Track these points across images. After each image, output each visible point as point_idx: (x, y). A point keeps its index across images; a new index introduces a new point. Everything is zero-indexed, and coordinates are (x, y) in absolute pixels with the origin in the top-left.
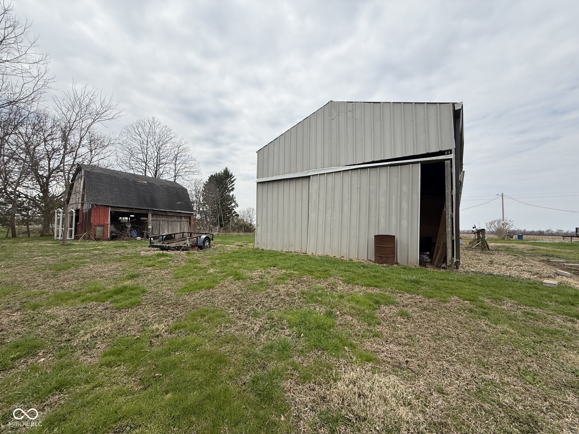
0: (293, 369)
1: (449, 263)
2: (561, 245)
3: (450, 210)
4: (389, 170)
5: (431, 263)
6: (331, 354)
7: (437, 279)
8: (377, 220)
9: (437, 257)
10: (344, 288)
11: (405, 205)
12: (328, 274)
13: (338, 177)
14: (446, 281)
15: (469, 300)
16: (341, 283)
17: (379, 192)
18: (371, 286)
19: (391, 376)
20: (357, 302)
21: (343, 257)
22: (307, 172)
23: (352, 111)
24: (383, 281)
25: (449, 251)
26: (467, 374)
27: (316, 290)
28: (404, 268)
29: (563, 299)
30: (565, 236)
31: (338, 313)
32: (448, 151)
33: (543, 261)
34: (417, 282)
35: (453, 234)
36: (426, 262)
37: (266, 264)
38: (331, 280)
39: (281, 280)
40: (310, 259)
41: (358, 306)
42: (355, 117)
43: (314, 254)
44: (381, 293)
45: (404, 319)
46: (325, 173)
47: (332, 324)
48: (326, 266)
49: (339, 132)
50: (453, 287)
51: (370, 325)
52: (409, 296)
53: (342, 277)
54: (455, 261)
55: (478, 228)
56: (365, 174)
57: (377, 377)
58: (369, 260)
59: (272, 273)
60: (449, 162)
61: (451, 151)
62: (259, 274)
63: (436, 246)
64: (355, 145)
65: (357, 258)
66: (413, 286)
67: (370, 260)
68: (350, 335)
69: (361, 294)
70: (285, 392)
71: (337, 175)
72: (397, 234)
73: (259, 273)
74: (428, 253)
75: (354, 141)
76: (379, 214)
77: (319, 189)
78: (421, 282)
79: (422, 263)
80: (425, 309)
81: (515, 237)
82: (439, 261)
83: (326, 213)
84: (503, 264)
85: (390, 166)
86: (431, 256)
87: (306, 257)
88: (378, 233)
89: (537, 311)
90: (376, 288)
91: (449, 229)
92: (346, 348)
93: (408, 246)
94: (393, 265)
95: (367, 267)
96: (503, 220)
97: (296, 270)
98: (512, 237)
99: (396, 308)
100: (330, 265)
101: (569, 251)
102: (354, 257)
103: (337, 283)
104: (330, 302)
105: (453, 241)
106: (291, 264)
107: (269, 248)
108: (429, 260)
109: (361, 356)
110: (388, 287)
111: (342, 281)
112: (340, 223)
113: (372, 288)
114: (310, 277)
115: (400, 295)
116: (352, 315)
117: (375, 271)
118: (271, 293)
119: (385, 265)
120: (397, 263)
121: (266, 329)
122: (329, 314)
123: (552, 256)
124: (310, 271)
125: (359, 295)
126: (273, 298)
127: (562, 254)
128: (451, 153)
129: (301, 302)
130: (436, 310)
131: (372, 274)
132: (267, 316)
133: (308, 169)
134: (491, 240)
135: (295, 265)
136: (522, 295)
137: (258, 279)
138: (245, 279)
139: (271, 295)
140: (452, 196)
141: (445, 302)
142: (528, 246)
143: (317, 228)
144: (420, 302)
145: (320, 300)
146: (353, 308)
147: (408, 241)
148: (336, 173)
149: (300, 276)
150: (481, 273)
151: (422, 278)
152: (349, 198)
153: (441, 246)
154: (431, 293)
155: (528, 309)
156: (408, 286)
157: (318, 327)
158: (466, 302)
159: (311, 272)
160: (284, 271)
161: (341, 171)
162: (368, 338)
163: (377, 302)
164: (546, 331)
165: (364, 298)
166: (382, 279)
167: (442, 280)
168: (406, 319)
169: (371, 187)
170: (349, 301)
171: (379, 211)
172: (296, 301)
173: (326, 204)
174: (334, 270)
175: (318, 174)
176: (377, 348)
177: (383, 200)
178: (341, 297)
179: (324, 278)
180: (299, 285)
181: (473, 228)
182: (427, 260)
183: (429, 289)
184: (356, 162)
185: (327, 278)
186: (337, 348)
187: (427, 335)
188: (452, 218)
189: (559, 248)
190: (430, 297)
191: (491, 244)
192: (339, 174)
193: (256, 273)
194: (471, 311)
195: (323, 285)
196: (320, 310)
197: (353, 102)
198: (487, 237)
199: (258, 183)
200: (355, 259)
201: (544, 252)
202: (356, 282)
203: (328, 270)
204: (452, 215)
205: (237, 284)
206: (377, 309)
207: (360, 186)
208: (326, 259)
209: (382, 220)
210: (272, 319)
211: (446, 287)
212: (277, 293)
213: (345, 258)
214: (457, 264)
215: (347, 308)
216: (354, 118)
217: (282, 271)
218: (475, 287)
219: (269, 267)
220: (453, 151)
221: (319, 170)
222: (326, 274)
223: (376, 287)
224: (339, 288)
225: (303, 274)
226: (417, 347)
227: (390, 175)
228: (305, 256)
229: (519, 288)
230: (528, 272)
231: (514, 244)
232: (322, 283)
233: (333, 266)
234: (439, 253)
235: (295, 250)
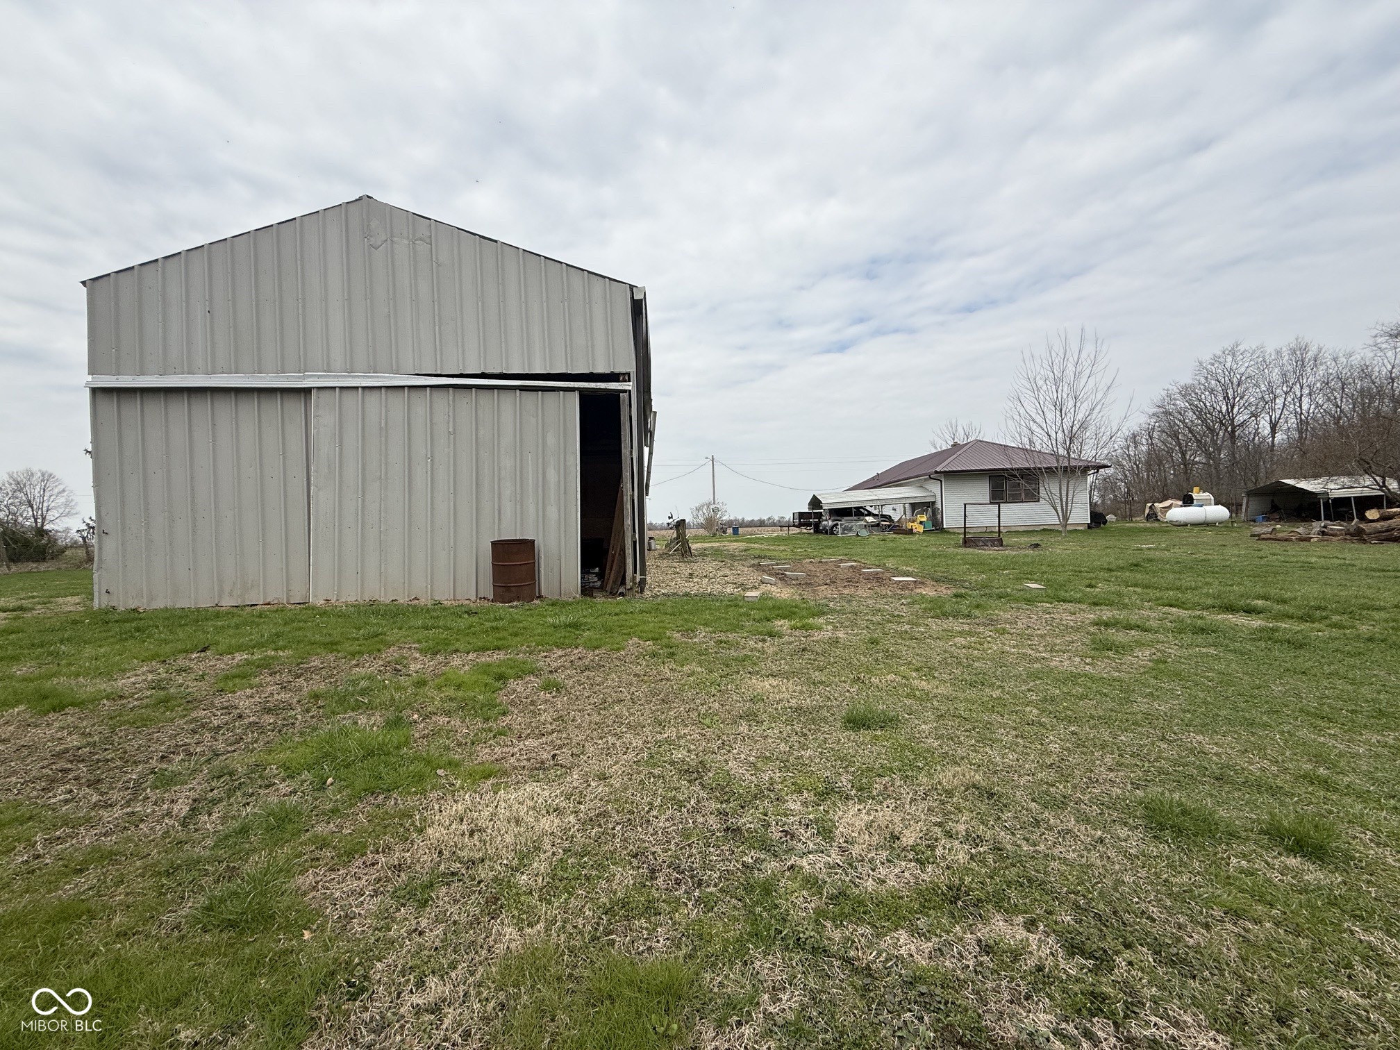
0: (317, 848)
1: (629, 584)
2: (779, 539)
3: (629, 485)
4: (518, 399)
5: (602, 588)
6: (409, 793)
7: (610, 614)
8: (496, 507)
9: (612, 576)
10: (425, 665)
11: (552, 476)
12: (382, 641)
13: (397, 400)
14: (622, 616)
15: (653, 639)
16: (418, 655)
17: (499, 443)
18: (488, 649)
19: (527, 787)
20: (459, 687)
21: (416, 599)
22: (299, 377)
23: (428, 240)
24: (511, 635)
25: (629, 561)
26: (638, 742)
27: (354, 683)
28: (553, 604)
29: (762, 615)
30: (781, 526)
31: (416, 716)
32: (624, 374)
33: (753, 566)
34: (575, 626)
35: (634, 531)
36: (594, 587)
37: (167, 649)
38: (392, 653)
39: (237, 681)
40: (324, 613)
41: (460, 694)
42: (437, 259)
43: (333, 601)
44: (508, 659)
45: (550, 693)
46: (357, 388)
47: (403, 739)
48: (372, 625)
49: (394, 285)
50: (632, 623)
51: (487, 720)
52: (560, 653)
53: (419, 642)
54: (638, 580)
55: (676, 518)
56: (465, 402)
57: (503, 796)
58: (481, 598)
59: (200, 668)
60: (626, 395)
61: (629, 374)
62: (146, 680)
63: (610, 555)
64: (440, 328)
65: (452, 597)
66: (567, 634)
67: (484, 598)
68: (448, 748)
69: (467, 668)
70: (304, 894)
71: (393, 396)
72: (538, 537)
73: (144, 677)
74: (597, 570)
75: (437, 317)
76: (500, 494)
77: (341, 428)
78: (581, 624)
79: (587, 590)
80: (587, 668)
81: (730, 531)
82: (614, 582)
83: (363, 491)
84: (706, 576)
85: (520, 390)
86: (601, 576)
87: (309, 612)
88: (499, 536)
89: (732, 636)
90: (497, 652)
91: (628, 522)
92: (440, 772)
93: (560, 560)
94: (533, 600)
95: (476, 613)
96: (714, 503)
97: (283, 648)
98: (725, 532)
99: (537, 680)
100: (384, 622)
101: (782, 548)
102: (444, 595)
103: (406, 658)
104: (392, 699)
105: (635, 543)
106: (262, 636)
107: (159, 604)
108: (599, 584)
109: (471, 775)
110: (522, 645)
111: (420, 651)
112: (406, 517)
113: (488, 652)
114: (331, 657)
115: (545, 654)
116: (448, 714)
117: (495, 617)
118: (209, 718)
119: (515, 603)
120: (540, 597)
121: (215, 802)
122: (395, 724)
123: (765, 557)
124: (328, 644)
125: (462, 672)
126: (219, 727)
127: (775, 553)
128: (629, 381)
129: (312, 717)
130: (603, 666)
131: (488, 625)
132: (208, 773)
133: (303, 369)
134: (697, 539)
135: (278, 635)
136: (720, 618)
137: (149, 693)
138: (92, 702)
139: (211, 722)
140: (632, 459)
141: (618, 650)
142: (741, 544)
143: (340, 531)
144: (580, 658)
145: (366, 701)
146: (451, 700)
147: (560, 551)
148: (390, 391)
149: (299, 661)
150: (674, 594)
151: (585, 617)
152: (429, 456)
153: (617, 554)
154: (596, 639)
155: (723, 637)
156: (560, 635)
157: (370, 754)
158: (648, 643)
159: (331, 646)
160: (239, 657)
161: (403, 387)
162: (485, 743)
163: (501, 677)
164: (736, 660)
165: (474, 674)
166: (511, 631)
167: (616, 614)
168: (554, 693)
169: (481, 432)
170: (439, 688)
171: (499, 487)
172: (297, 719)
173: (364, 469)
174: (395, 631)
175: (335, 388)
176: (502, 753)
177: (507, 463)
178: (421, 683)
179: (370, 653)
180: (301, 680)
181: (670, 518)
182: (596, 584)
183: (596, 634)
184: (441, 370)
185: (379, 650)
186: (420, 778)
187: (589, 707)
188: (633, 500)
189: (772, 545)
190: (597, 648)
191: (694, 546)
192: (398, 393)
193: (133, 680)
194: (654, 655)
195: (370, 667)
196: (370, 723)
197: (430, 219)
198: (689, 534)
199: (95, 391)
200: (447, 600)
201: (757, 553)
202: (453, 648)
203: (381, 634)
204: (633, 495)
205: (57, 724)
206: (501, 689)
207: (454, 429)
208: (372, 609)
209: (508, 508)
210: (231, 774)
211: (622, 626)
212: (230, 714)
213: (423, 601)
214: (643, 582)
215: (436, 703)
216: (434, 259)
217: (233, 659)
218: (664, 618)
219: (181, 656)
220: (633, 377)
221: (338, 377)
222: (376, 643)
223: (499, 649)
224: (414, 667)
225: (309, 654)
226: (570, 728)
227: (520, 409)
228: (306, 609)
229: (718, 609)
230: (733, 583)
231: (726, 544)
232: (367, 665)
233: (394, 623)
234: (614, 569)
235: (265, 598)
